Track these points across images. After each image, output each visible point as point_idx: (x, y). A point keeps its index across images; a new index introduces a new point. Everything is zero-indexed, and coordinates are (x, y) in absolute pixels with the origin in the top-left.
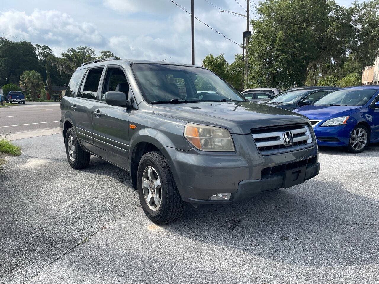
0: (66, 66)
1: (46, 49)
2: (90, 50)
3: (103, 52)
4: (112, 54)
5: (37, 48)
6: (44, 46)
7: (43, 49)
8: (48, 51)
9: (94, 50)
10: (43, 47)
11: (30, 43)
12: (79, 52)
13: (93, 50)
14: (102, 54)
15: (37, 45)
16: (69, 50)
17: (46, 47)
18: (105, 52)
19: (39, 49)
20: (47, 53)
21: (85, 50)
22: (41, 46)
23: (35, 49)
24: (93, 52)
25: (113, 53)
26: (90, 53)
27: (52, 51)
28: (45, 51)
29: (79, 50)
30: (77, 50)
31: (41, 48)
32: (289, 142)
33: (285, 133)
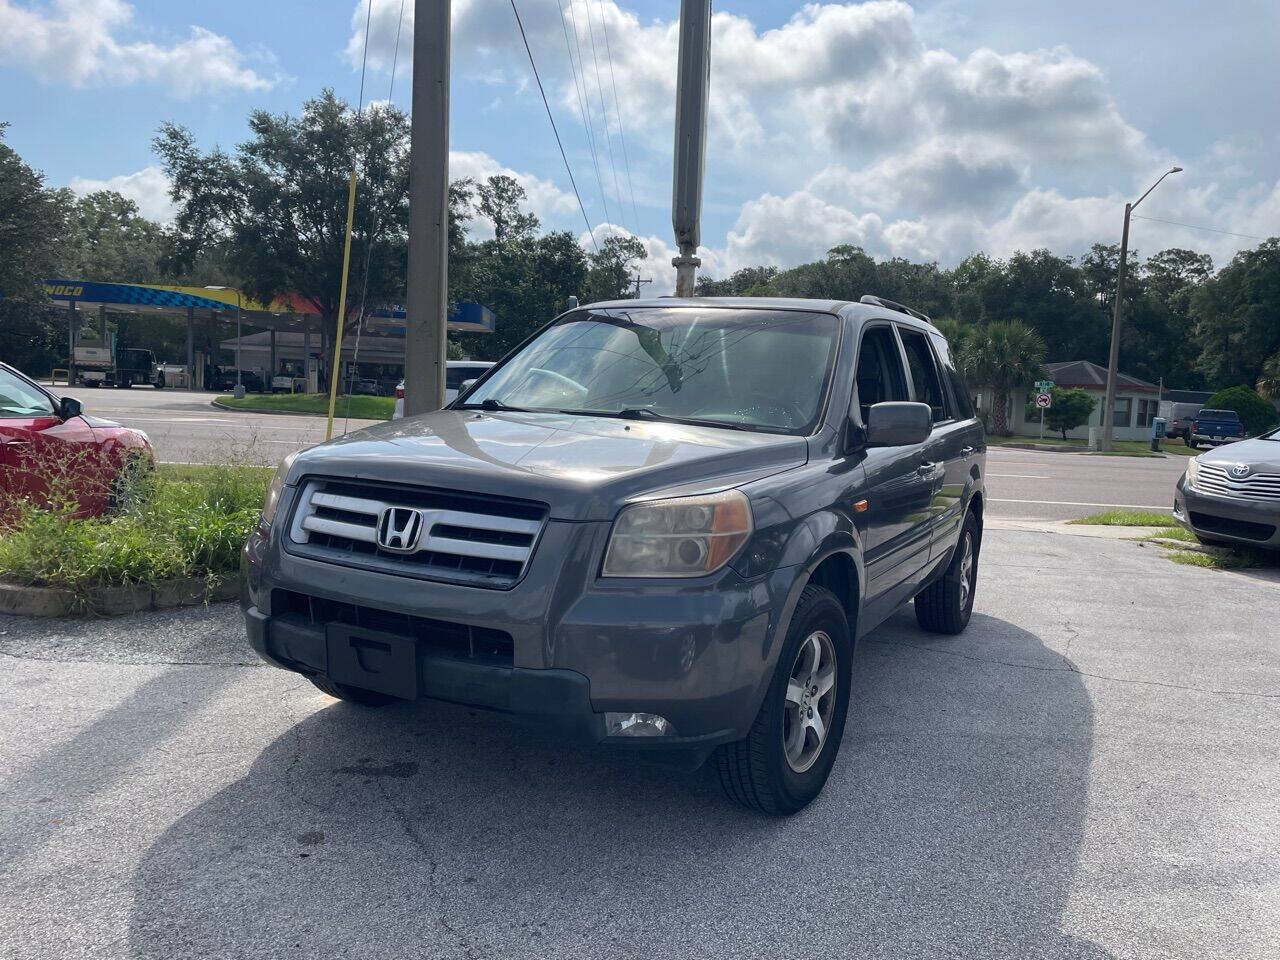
32: (396, 541)
33: (393, 508)
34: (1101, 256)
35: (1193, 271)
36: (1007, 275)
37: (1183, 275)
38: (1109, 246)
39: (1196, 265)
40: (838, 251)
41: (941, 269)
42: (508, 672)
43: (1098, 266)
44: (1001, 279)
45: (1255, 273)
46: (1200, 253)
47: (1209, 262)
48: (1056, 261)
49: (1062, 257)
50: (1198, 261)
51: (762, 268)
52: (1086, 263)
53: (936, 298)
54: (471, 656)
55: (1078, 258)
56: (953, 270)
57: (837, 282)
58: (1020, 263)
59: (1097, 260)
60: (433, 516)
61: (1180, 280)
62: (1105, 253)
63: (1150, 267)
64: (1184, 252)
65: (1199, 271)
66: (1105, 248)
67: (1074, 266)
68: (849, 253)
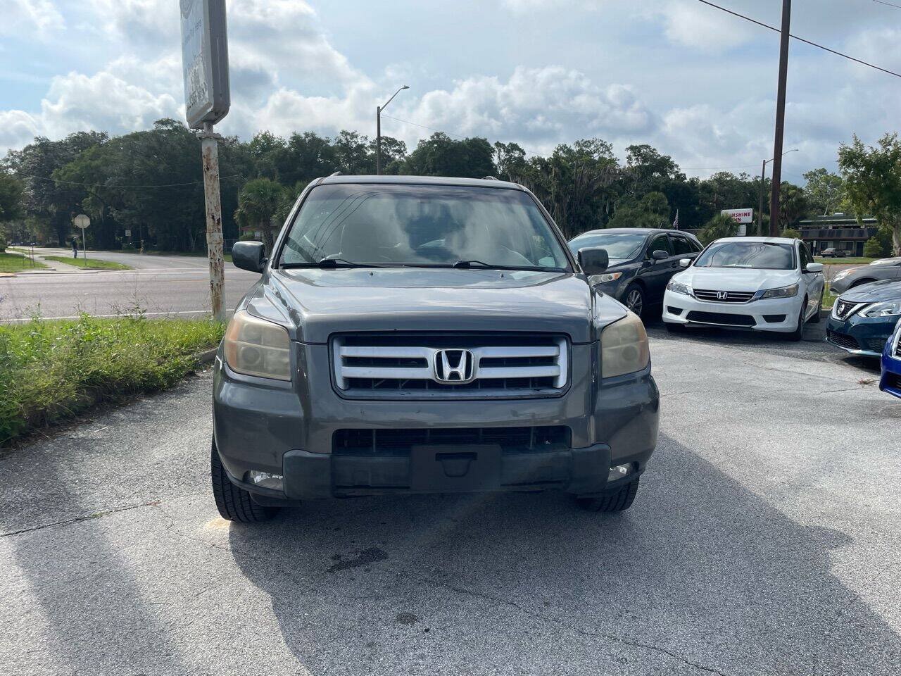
0: (535, 185)
1: (512, 149)
2: (602, 145)
3: (632, 148)
4: (652, 152)
5: (496, 150)
6: (510, 143)
7: (508, 152)
8: (516, 155)
9: (611, 145)
10: (509, 146)
11: (486, 139)
12: (578, 152)
13: (608, 145)
14: (629, 152)
15: (498, 144)
16: (558, 149)
17: (514, 147)
18: (636, 147)
19: (500, 151)
20: (515, 158)
21: (593, 146)
22: (504, 145)
23: (493, 152)
24: (608, 150)
25: (654, 149)
26: (602, 152)
27: (524, 154)
28: (512, 156)
29: (578, 149)
30: (575, 149)
31: (504, 149)
32: (454, 376)
33: (443, 351)
34: (346, 139)
35: (396, 151)
36: (289, 148)
37: (391, 153)
38: (350, 132)
39: (397, 147)
40: (162, 122)
41: (241, 141)
42: (567, 454)
43: (345, 145)
44: (286, 151)
45: (433, 154)
46: (399, 139)
47: (404, 146)
48: (320, 140)
49: (323, 138)
50: (398, 145)
51: (94, 133)
52: (338, 143)
53: (243, 163)
54: (531, 448)
55: (333, 139)
56: (249, 142)
57: (168, 147)
58: (296, 140)
59: (344, 141)
60: (479, 353)
61: (389, 157)
62: (349, 137)
63: (372, 147)
64: (390, 139)
65: (399, 151)
66: (349, 134)
67: (331, 144)
68: (172, 126)
